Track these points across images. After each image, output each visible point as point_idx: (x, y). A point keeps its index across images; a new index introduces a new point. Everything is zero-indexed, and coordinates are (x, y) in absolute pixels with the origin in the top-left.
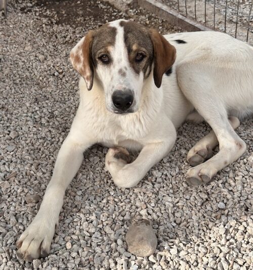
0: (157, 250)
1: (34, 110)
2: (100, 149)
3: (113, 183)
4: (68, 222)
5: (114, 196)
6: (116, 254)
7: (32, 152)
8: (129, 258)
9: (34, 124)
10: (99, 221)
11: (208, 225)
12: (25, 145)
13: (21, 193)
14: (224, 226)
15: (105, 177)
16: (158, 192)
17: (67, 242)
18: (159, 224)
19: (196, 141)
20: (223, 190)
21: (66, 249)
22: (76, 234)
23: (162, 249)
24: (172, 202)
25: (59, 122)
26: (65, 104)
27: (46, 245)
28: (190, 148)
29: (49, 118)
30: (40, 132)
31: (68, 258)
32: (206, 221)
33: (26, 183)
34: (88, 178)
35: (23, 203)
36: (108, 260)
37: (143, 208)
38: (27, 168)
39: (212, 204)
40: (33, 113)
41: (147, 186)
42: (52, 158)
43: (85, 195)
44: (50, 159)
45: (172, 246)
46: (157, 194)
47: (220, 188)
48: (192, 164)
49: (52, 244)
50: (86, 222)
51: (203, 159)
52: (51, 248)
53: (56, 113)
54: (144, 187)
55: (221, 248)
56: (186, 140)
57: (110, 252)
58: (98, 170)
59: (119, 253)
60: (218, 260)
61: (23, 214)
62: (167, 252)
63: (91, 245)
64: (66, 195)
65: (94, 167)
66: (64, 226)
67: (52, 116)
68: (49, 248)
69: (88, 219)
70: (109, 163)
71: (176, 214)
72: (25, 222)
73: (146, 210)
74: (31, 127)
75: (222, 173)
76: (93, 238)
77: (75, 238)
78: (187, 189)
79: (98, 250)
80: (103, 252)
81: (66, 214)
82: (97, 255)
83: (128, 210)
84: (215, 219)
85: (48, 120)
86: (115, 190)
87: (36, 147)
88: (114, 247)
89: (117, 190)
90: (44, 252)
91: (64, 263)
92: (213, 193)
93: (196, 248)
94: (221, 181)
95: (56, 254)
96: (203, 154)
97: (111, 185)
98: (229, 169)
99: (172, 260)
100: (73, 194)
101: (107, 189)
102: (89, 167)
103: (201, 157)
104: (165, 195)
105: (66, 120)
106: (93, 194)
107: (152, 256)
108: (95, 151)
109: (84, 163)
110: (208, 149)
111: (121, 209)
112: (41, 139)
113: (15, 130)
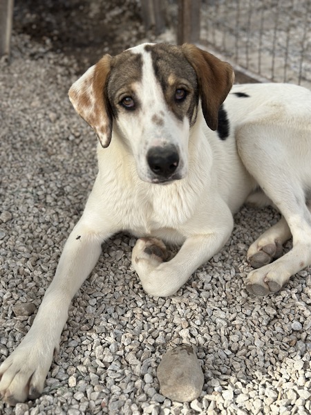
0: (204, 392)
1: (37, 184)
2: (126, 239)
3: (142, 289)
4: (74, 345)
5: (143, 307)
6: (143, 397)
7: (30, 241)
8: (162, 403)
9: (36, 202)
10: (119, 344)
11: (277, 355)
12: (20, 231)
13: (8, 300)
14: (302, 356)
15: (130, 280)
16: (205, 303)
17: (70, 376)
18: (206, 351)
19: (259, 233)
20: (298, 303)
21: (69, 387)
22: (85, 364)
23: (211, 390)
24: (226, 319)
25: (70, 201)
26: (81, 177)
27: (38, 381)
28: (251, 243)
29: (57, 195)
30: (43, 214)
31: (69, 402)
32: (275, 349)
33: (17, 286)
34: (107, 280)
35: (9, 315)
36: (130, 406)
37: (184, 326)
38: (19, 263)
39: (283, 323)
40: (35, 188)
41: (191, 294)
42: (57, 251)
43: (101, 305)
44: (54, 251)
45: (226, 387)
46: (204, 306)
47: (295, 300)
48: (255, 265)
49: (47, 378)
50: (101, 346)
51: (270, 259)
52: (46, 385)
53: (68, 189)
54: (185, 296)
55: (299, 392)
56: (245, 230)
57: (133, 394)
58: (121, 270)
59: (147, 395)
60: (293, 410)
61: (9, 332)
62: (219, 395)
63: (105, 381)
64: (73, 305)
65: (117, 265)
66: (67, 351)
67: (62, 192)
68: (42, 385)
69: (103, 341)
70: (137, 260)
71: (231, 337)
72: (10, 344)
73: (188, 330)
74: (31, 207)
75: (296, 279)
76: (109, 372)
77: (82, 370)
78: (247, 300)
79: (115, 389)
80: (122, 393)
81: (72, 333)
82: (113, 397)
83: (163, 328)
84: (288, 346)
85: (56, 198)
86: (144, 299)
87: (36, 234)
88: (139, 386)
89: (147, 299)
90: (35, 391)
91: (63, 410)
92: (284, 307)
93: (261, 390)
94: (295, 291)
95: (53, 395)
96: (270, 251)
97: (138, 291)
98: (306, 274)
99: (225, 409)
100: (84, 303)
101: (134, 297)
102: (108, 265)
103: (267, 255)
104: (216, 308)
105: (80, 199)
106: (113, 304)
107: (196, 401)
108: (118, 242)
109: (102, 260)
110: (277, 244)
111: (152, 327)
112: (43, 223)
113: (8, 210)
